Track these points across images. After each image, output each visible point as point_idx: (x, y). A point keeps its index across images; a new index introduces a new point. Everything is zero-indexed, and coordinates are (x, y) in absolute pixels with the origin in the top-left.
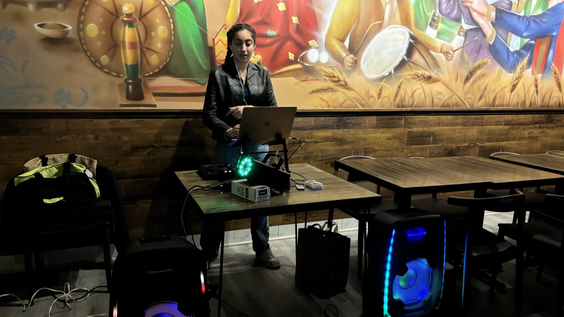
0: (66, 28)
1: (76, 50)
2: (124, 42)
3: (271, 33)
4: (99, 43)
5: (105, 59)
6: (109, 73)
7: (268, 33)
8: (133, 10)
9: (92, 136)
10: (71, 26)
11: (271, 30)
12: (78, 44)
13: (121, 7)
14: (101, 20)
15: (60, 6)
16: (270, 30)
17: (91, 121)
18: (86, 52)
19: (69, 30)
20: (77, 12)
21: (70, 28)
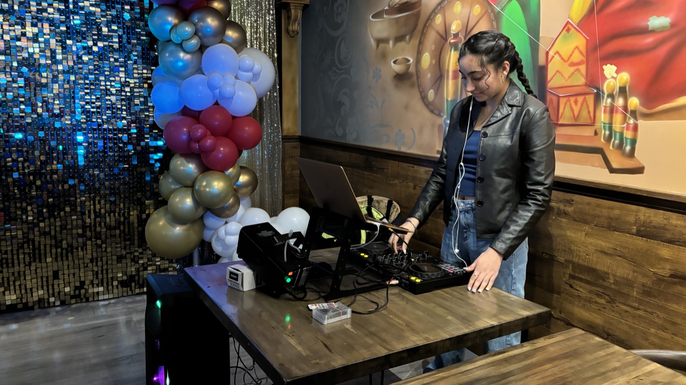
0: (409, 61)
1: (413, 85)
2: (448, 71)
3: (657, 21)
4: (429, 75)
5: (431, 94)
6: (432, 111)
7: (649, 23)
8: (460, 28)
9: (412, 184)
10: (413, 58)
11: (658, 16)
12: (415, 78)
13: (450, 27)
14: (433, 47)
15: (408, 37)
16: (655, 17)
17: (413, 167)
18: (419, 86)
19: (410, 64)
20: (417, 42)
21: (411, 60)
